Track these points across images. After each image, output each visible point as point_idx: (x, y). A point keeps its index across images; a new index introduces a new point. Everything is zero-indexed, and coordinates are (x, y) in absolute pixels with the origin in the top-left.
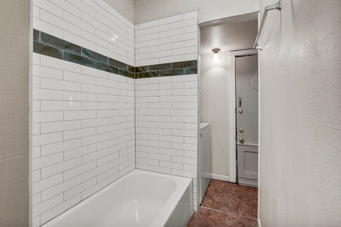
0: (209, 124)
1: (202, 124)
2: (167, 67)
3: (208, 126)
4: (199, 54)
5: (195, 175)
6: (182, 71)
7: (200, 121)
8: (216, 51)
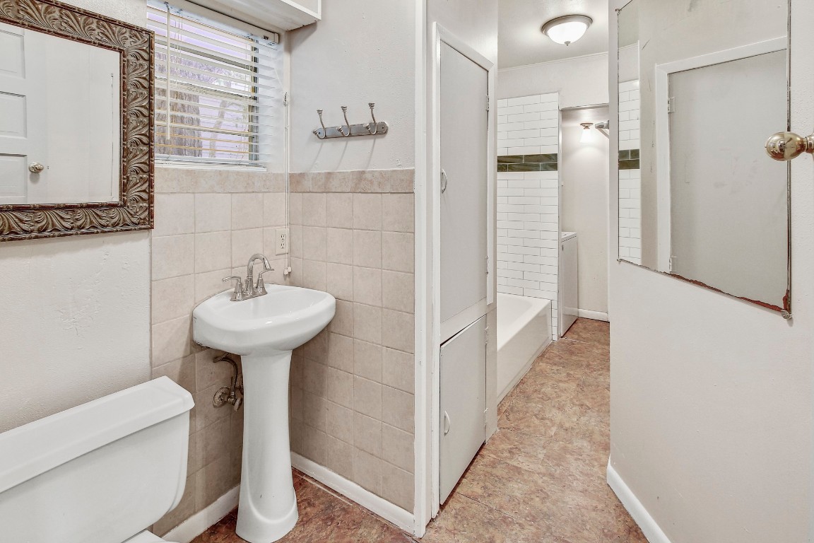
0: (574, 233)
1: (563, 233)
2: (519, 160)
3: (575, 236)
4: (560, 129)
5: (554, 296)
6: (538, 166)
7: (562, 228)
8: (586, 126)
